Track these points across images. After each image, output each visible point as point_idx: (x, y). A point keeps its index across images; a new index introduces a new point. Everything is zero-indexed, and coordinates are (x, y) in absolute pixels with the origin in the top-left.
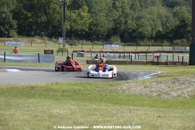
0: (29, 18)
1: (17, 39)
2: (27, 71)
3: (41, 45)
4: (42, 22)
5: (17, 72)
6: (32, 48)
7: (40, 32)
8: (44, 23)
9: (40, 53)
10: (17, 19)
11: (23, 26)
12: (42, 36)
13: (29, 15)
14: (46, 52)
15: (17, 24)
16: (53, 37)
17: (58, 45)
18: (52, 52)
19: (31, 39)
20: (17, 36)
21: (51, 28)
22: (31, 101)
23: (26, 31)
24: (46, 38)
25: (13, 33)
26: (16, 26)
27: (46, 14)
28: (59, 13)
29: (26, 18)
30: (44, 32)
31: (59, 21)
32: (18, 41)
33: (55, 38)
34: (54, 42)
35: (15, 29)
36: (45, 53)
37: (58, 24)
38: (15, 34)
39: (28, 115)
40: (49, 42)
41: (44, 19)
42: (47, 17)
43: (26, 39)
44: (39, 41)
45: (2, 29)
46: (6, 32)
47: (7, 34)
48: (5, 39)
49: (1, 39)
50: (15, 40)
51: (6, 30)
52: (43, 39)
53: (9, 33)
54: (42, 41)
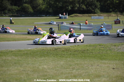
0: (108, 1)
1: (99, 14)
3: (115, 18)
6: (108, 20)
7: (115, 9)
10: (99, 2)
12: (116, 12)
14: (115, 22)
15: (100, 5)
19: (109, 14)
23: (105, 10)
25: (97, 10)
35: (98, 8)
38: (99, 11)
43: (105, 14)
44: (114, 15)
45: (90, 8)
46: (93, 10)
47: (93, 12)
48: (92, 14)
49: (89, 15)
50: (98, 15)
51: (92, 9)
52: (116, 14)
53: (95, 11)
54: (116, 15)
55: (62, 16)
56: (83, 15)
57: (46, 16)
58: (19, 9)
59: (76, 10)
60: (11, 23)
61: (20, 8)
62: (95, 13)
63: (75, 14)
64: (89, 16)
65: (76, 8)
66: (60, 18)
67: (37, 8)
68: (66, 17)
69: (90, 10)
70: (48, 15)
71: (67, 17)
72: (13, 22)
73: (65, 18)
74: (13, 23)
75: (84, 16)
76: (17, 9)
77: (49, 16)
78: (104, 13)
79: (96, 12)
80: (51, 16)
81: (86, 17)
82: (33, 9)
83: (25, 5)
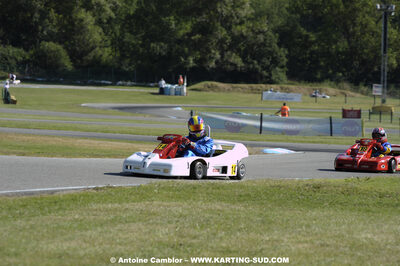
0: (313, 43)
1: (286, 86)
2: (307, 153)
3: (337, 99)
4: (338, 53)
5: (286, 154)
6: (317, 106)
7: (334, 73)
8: (342, 53)
9: (333, 116)
10: (287, 47)
11: (299, 61)
12: (338, 81)
13: (313, 37)
14: (345, 113)
15: (287, 56)
16: (361, 84)
17: (372, 100)
18: (358, 114)
19: (317, 87)
20: (286, 81)
21: (356, 63)
22: (314, 213)
23: (305, 71)
24: (346, 85)
25: (280, 74)
26: (286, 60)
27: (349, 36)
28: (373, 33)
29: (307, 44)
30: (343, 73)
31: (375, 50)
32: (288, 91)
33: (365, 85)
34: (362, 93)
35: (282, 67)
36: (344, 116)
37: (372, 56)
38: (283, 76)
39: (306, 242)
40: (352, 94)
41: (343, 45)
42: (349, 42)
43: (305, 88)
44: (332, 91)
45: (257, 66)
46: (265, 73)
47: (267, 77)
48: (263, 86)
49: (254, 86)
50: (282, 88)
51: (264, 68)
52: (340, 88)
53: (271, 75)
54: (338, 91)
55: (169, 86)
56: (235, 85)
57: (114, 84)
58: (27, 58)
59: (212, 68)
60: (7, 100)
61: (31, 56)
62: (271, 82)
63: (209, 83)
64: (253, 91)
65: (212, 64)
66: (162, 91)
67: (84, 58)
68: (182, 89)
69: (257, 69)
70: (120, 82)
71: (185, 89)
72: (14, 98)
73: (178, 93)
74: (15, 102)
75: (239, 91)
76: (20, 58)
77: (123, 85)
78: (299, 81)
79: (273, 78)
80: (129, 83)
81: (244, 92)
82: (73, 60)
83: (47, 44)
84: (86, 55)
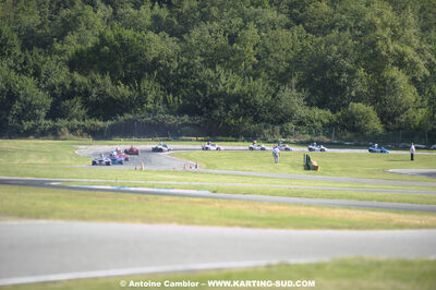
57: (428, 148)
60: (308, 166)
70: (434, 146)
72: (315, 164)
74: (316, 168)
76: (326, 121)
82: (383, 122)
83: (356, 105)
84: (398, 116)
